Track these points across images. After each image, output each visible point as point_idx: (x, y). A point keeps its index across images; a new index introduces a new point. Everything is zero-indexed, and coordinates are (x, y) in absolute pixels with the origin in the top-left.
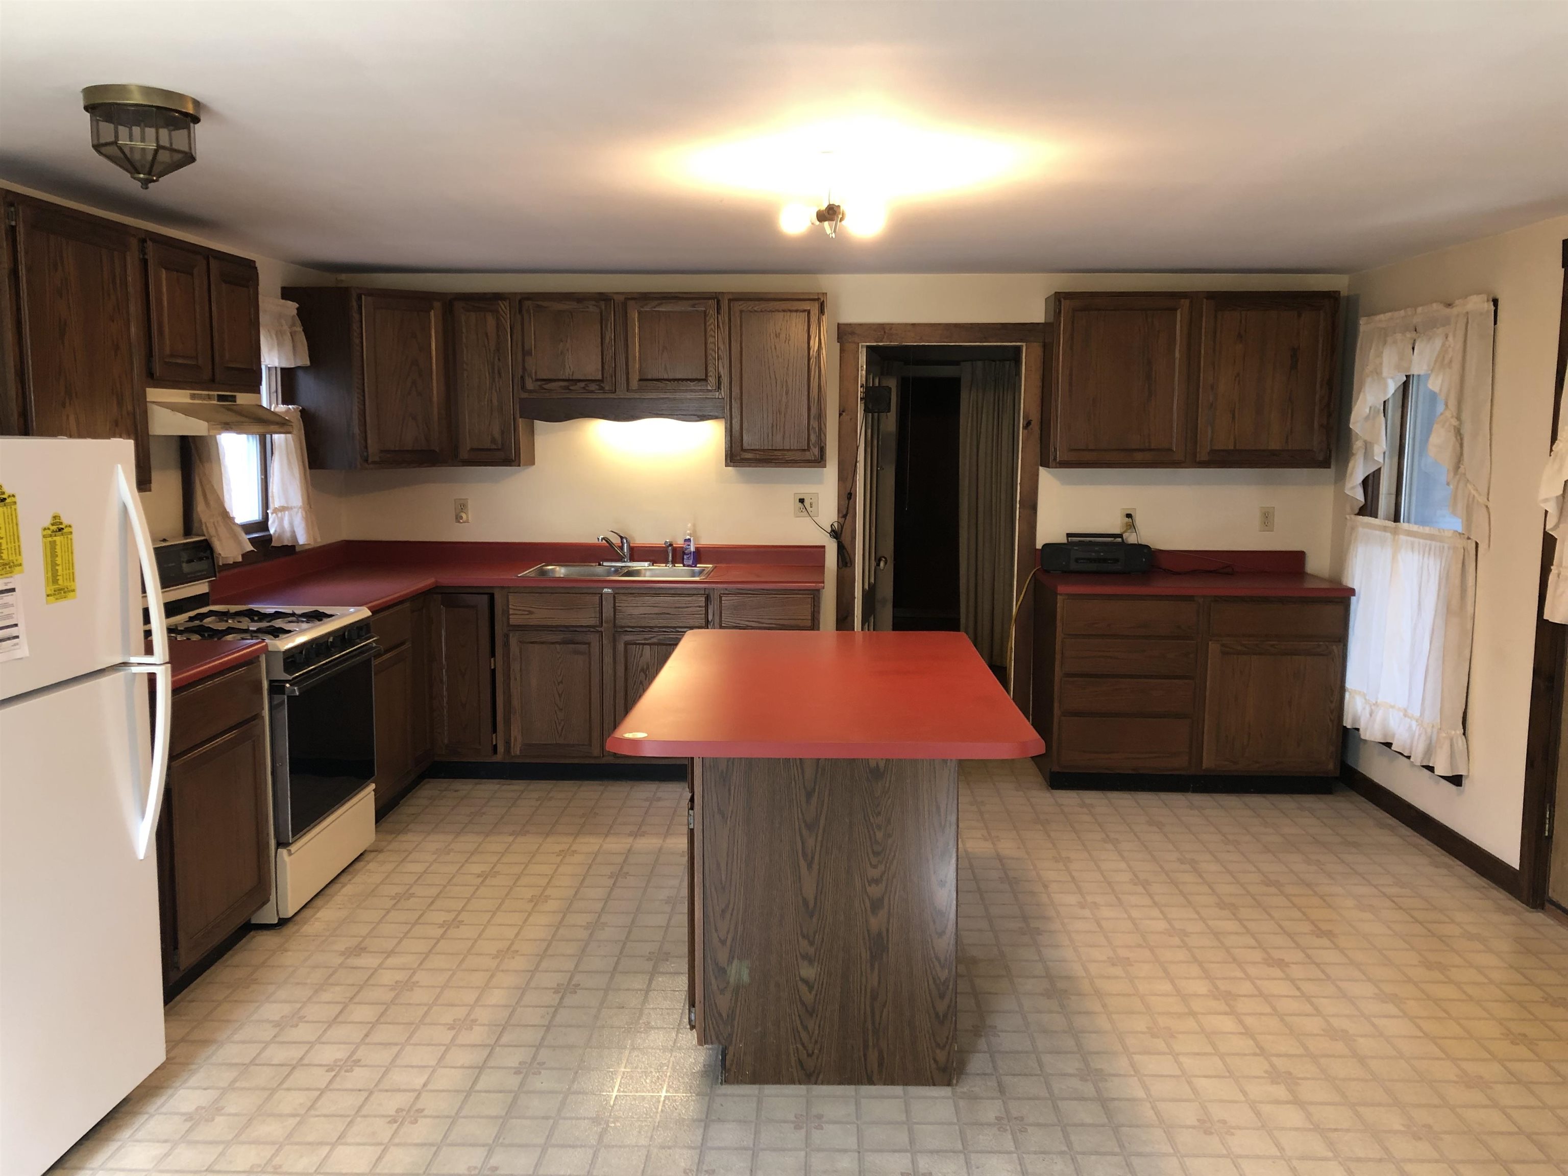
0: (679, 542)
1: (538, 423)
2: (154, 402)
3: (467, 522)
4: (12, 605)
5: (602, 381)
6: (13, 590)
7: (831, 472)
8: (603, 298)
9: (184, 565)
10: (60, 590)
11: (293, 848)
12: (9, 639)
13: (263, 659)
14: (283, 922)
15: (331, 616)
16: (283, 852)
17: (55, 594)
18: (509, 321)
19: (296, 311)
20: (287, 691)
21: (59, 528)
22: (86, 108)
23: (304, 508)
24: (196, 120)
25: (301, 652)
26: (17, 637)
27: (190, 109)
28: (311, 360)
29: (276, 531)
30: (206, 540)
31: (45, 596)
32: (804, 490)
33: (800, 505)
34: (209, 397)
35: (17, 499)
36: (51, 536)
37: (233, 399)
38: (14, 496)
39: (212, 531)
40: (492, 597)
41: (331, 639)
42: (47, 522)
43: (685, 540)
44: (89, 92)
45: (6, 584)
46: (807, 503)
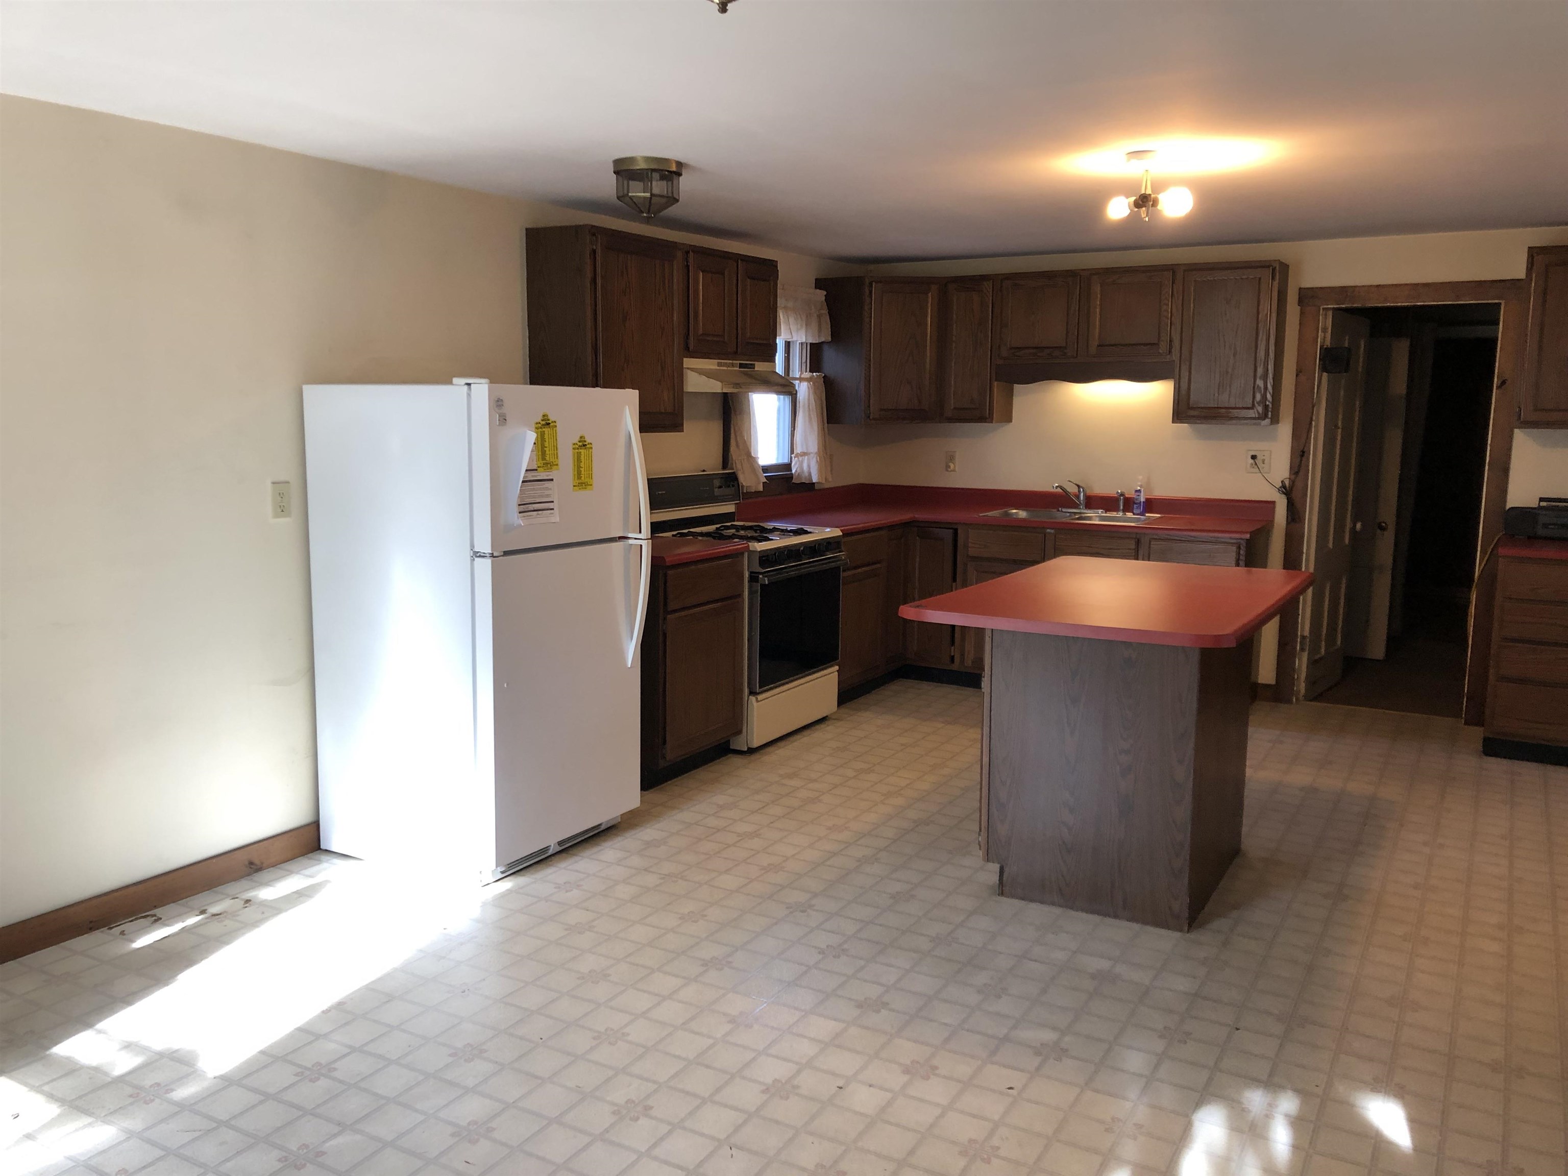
0: (1130, 494)
1: (1016, 386)
2: (688, 368)
3: (954, 471)
4: (551, 489)
5: (1065, 348)
6: (552, 480)
7: (1285, 430)
8: (1072, 274)
9: (716, 490)
10: (582, 483)
11: (760, 697)
12: (548, 509)
13: (746, 555)
14: (752, 751)
15: (810, 533)
16: (753, 698)
17: (578, 486)
18: (991, 298)
19: (824, 298)
20: (761, 582)
21: (583, 444)
22: (615, 173)
23: (818, 453)
24: (679, 174)
25: (775, 554)
26: (553, 509)
27: (674, 168)
28: (832, 338)
29: (796, 471)
30: (734, 473)
31: (572, 486)
32: (1256, 447)
33: (1252, 461)
34: (733, 365)
35: (557, 424)
36: (578, 449)
37: (753, 366)
38: (555, 422)
39: (739, 466)
40: (956, 531)
41: (802, 549)
42: (576, 440)
43: (1137, 491)
44: (617, 162)
45: (547, 476)
46: (1258, 461)
